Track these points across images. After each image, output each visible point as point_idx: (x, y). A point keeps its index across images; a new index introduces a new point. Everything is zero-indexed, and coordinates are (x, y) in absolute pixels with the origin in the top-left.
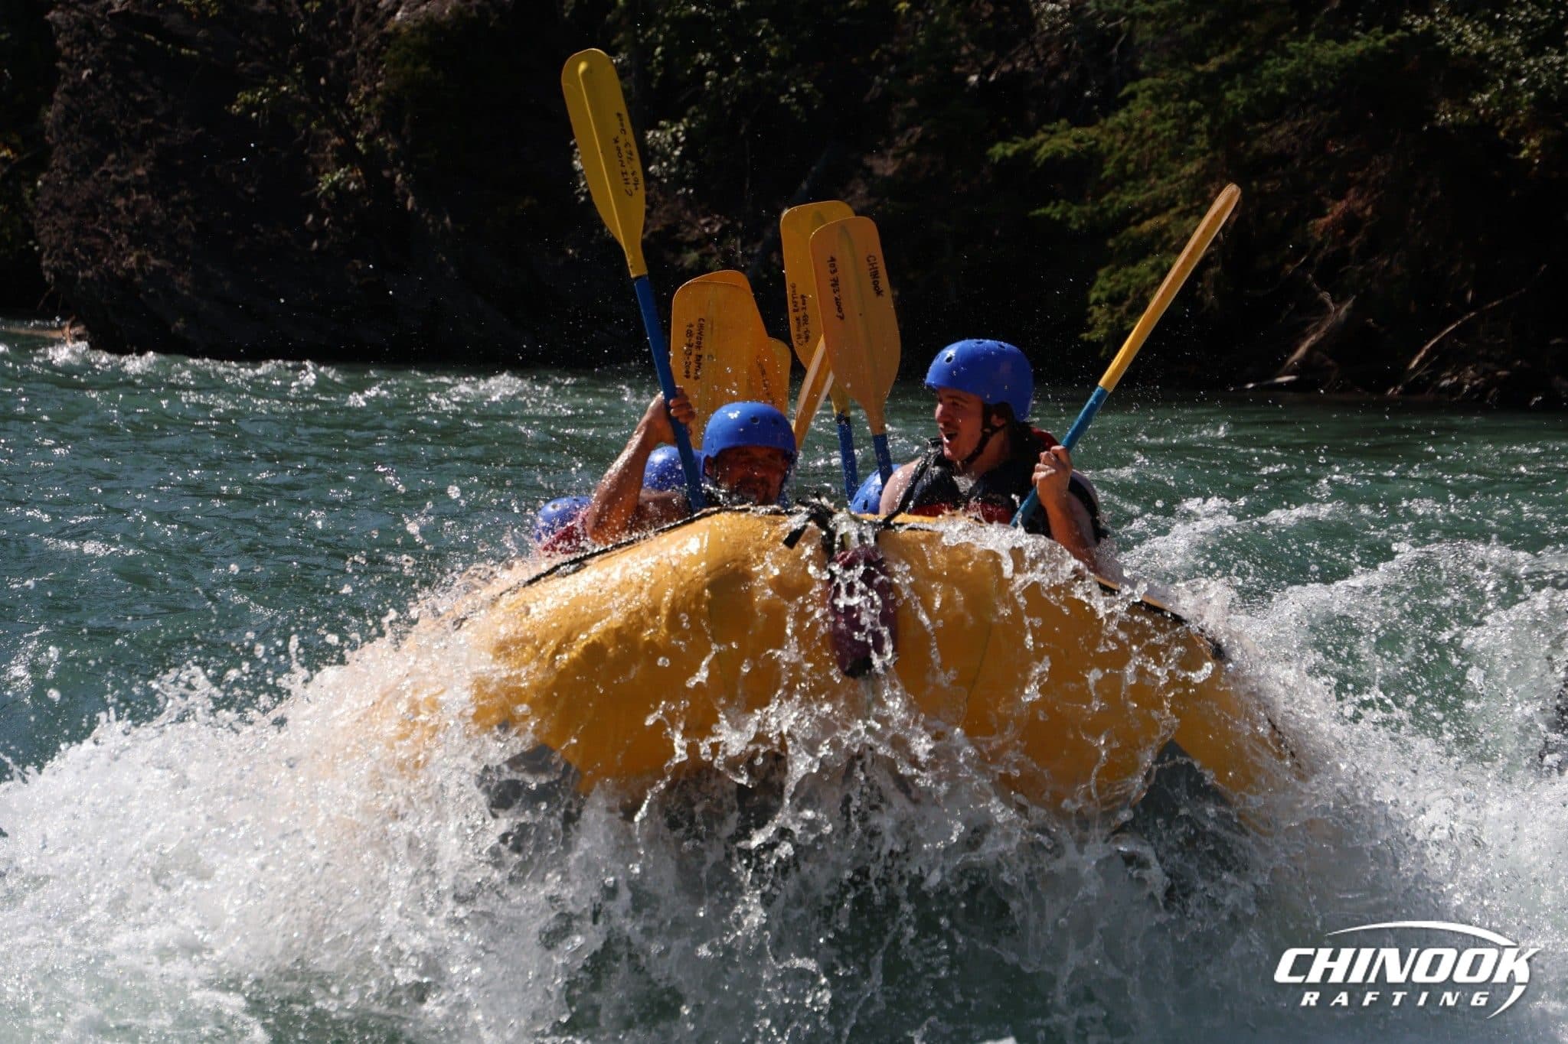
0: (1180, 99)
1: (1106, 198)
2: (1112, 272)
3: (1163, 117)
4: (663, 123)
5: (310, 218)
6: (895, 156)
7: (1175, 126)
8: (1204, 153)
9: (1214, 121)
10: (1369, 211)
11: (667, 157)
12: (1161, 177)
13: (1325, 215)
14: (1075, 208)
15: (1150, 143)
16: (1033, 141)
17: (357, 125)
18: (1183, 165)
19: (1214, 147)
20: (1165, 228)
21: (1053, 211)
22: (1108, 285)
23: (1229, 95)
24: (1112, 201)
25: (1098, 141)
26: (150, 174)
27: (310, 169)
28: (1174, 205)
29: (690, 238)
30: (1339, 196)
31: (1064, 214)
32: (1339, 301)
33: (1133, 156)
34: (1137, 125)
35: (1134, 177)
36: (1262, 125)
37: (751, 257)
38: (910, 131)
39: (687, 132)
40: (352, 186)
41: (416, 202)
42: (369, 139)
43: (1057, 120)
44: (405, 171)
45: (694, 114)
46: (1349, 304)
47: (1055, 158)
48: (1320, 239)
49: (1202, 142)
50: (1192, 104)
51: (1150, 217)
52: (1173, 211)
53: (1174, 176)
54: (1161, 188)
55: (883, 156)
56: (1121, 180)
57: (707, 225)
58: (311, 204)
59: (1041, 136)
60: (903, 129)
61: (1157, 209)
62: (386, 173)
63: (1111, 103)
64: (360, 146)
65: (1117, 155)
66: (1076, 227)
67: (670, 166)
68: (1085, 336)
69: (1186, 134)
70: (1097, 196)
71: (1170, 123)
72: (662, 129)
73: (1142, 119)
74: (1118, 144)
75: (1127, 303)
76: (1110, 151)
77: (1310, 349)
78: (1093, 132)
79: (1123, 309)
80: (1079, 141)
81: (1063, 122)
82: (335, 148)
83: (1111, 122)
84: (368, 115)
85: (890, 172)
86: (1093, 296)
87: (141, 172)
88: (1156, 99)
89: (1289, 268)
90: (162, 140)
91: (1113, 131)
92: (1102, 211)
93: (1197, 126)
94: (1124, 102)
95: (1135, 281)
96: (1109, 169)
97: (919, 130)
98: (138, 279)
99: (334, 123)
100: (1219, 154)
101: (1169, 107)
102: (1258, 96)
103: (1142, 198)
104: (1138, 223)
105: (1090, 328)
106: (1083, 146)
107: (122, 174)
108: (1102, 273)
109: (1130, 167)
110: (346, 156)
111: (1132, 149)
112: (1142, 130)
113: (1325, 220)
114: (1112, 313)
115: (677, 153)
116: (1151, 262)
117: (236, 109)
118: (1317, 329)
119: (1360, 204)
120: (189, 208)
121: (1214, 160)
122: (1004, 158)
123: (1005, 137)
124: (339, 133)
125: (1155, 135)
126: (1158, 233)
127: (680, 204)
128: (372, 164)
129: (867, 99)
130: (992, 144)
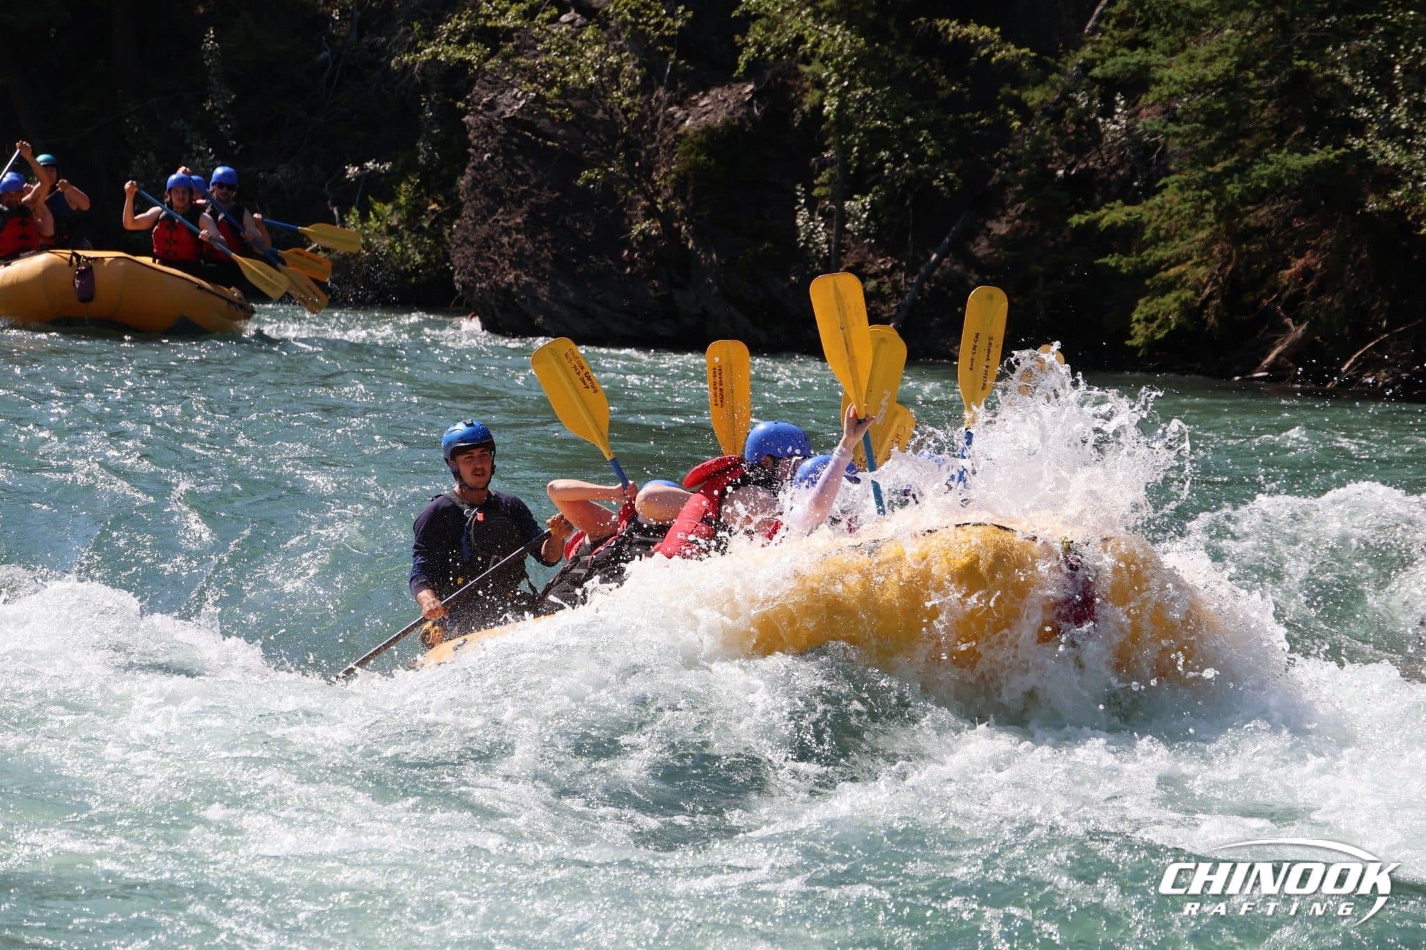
0: (1196, 189)
1: (1145, 253)
2: (1148, 301)
3: (1185, 200)
4: (856, 196)
5: (626, 253)
6: (1007, 222)
7: (1192, 207)
8: (1211, 225)
9: (1219, 204)
10: (1319, 266)
11: (858, 219)
12: (1182, 240)
13: (1288, 268)
14: (1125, 259)
15: (1176, 217)
16: (1098, 214)
17: (658, 193)
18: (1197, 232)
19: (1218, 222)
20: (1184, 273)
21: (1111, 261)
22: (1145, 310)
23: (1229, 188)
24: (1149, 255)
25: (1141, 215)
26: (525, 222)
27: (627, 221)
28: (1190, 258)
29: (871, 272)
30: (1300, 255)
31: (1117, 262)
32: (1298, 324)
33: (1164, 226)
34: (1168, 206)
35: (1165, 239)
36: (1250, 208)
37: (911, 285)
38: (1018, 206)
39: (872, 203)
40: (654, 232)
41: (694, 244)
42: (665, 202)
43: (1114, 201)
44: (688, 223)
45: (877, 192)
46: (1304, 326)
47: (1112, 227)
48: (1286, 283)
49: (1210, 217)
50: (1205, 192)
51: (1174, 265)
52: (1189, 263)
53: (1190, 240)
54: (1182, 247)
55: (999, 221)
56: (1155, 241)
57: (883, 263)
58: (626, 244)
59: (1104, 211)
60: (1013, 204)
61: (1179, 262)
62: (676, 225)
63: (1151, 190)
64: (659, 207)
65: (1154, 225)
66: (1124, 271)
67: (860, 224)
68: (1128, 343)
69: (1199, 212)
70: (1139, 252)
71: (1189, 205)
72: (856, 200)
73: (1170, 202)
74: (1154, 218)
75: (1157, 322)
76: (1149, 222)
77: (1278, 355)
78: (1138, 209)
79: (1155, 325)
80: (1129, 215)
81: (1119, 202)
82: (644, 208)
83: (1151, 203)
84: (665, 187)
85: (1003, 232)
86: (1135, 316)
87: (519, 220)
88: (1181, 188)
89: (1265, 302)
90: (533, 200)
91: (1151, 209)
92: (1143, 261)
93: (1207, 207)
94: (1159, 190)
95: (1163, 308)
96: (1148, 234)
97: (1023, 205)
98: (515, 289)
99: (643, 191)
100: (1221, 225)
101: (1189, 194)
102: (1248, 188)
103: (1169, 253)
104: (1166, 270)
105: (1131, 338)
106: (1132, 218)
107: (507, 221)
108: (1141, 301)
109: (1162, 233)
110: (650, 213)
111: (1163, 221)
112: (1171, 209)
113: (1288, 272)
114: (1147, 328)
115: (865, 216)
116: (1174, 295)
117: (580, 182)
118: (1283, 342)
119: (1314, 261)
120: (549, 244)
121: (1218, 230)
122: (1079, 225)
123: (1080, 211)
124: (647, 198)
125: (1179, 212)
126: (1179, 277)
127: (866, 250)
128: (666, 218)
129: (990, 183)
130: (1071, 215)
